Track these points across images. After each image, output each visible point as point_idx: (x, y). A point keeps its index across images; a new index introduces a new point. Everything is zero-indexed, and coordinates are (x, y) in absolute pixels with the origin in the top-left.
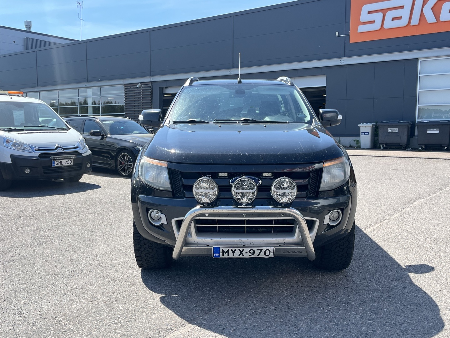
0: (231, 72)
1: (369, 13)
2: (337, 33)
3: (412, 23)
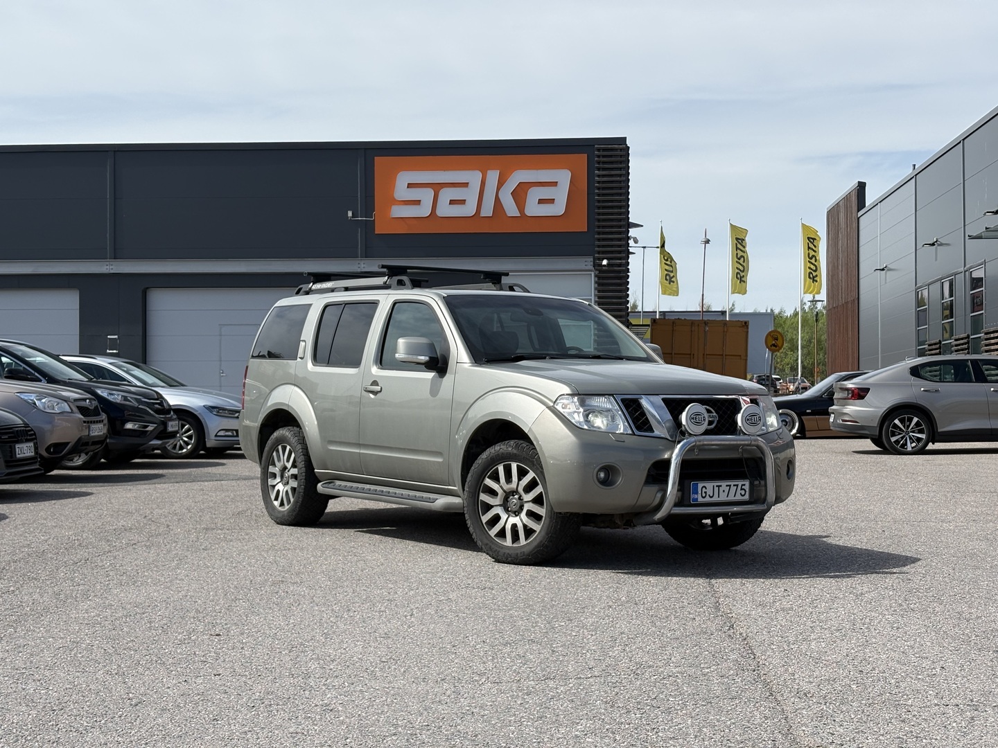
0: (111, 267)
1: (410, 186)
2: (350, 214)
3: (483, 214)
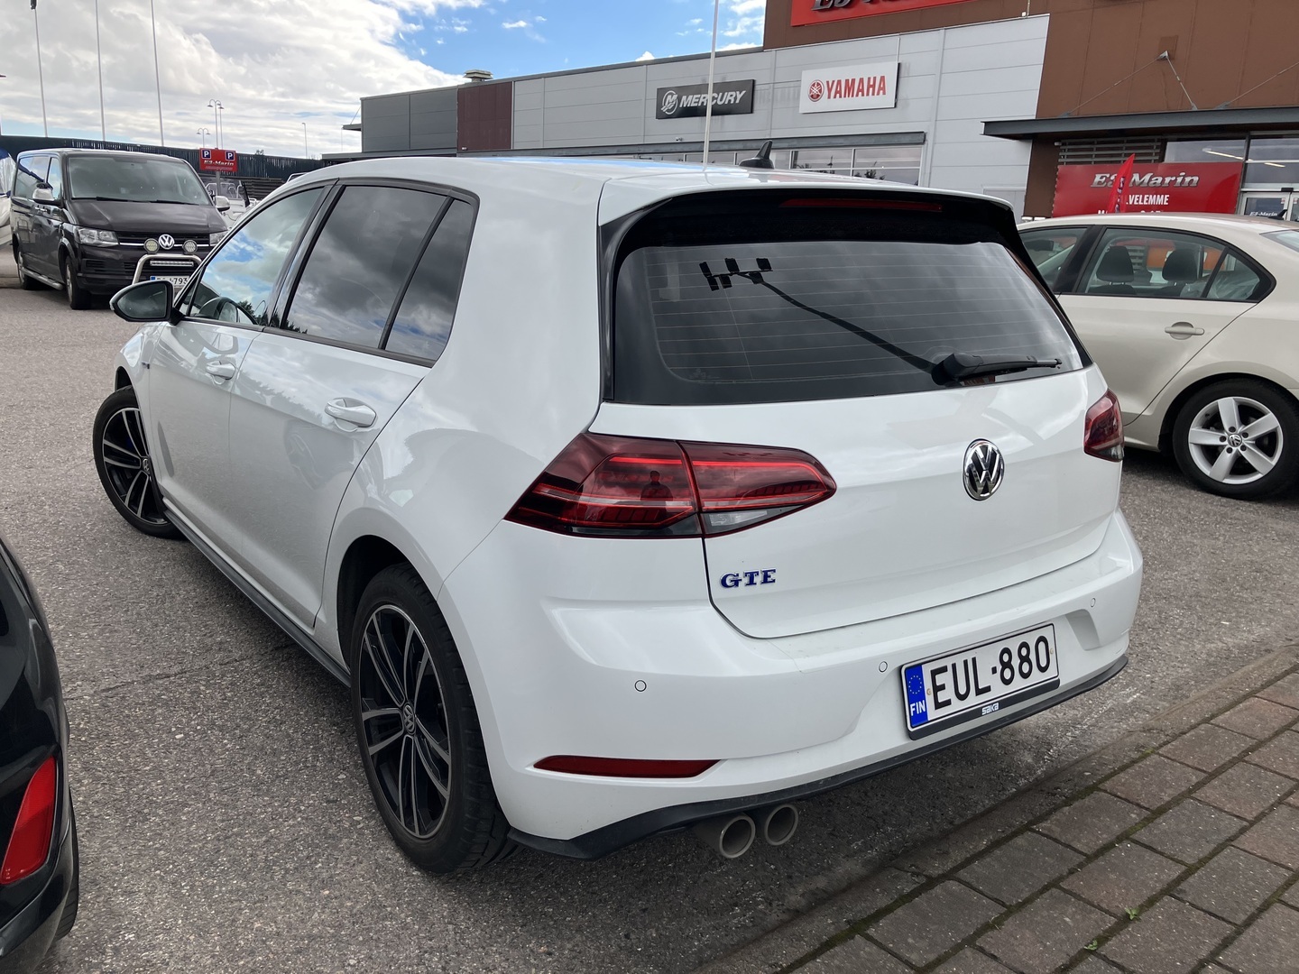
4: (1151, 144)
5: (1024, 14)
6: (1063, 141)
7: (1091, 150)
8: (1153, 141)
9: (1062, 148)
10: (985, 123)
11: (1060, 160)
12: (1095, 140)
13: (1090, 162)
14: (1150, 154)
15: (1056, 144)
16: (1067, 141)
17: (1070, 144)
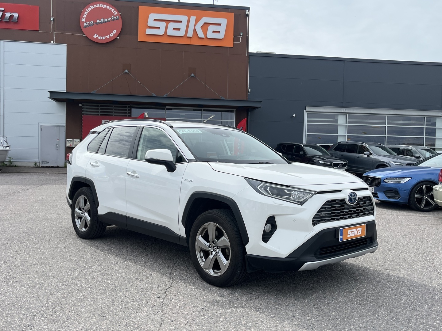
4: (127, 108)
5: (52, 42)
6: (83, 104)
7: (98, 109)
8: (126, 107)
9: (83, 107)
10: (50, 92)
11: (82, 113)
12: (99, 105)
13: (98, 115)
14: (126, 113)
15: (80, 105)
16: (85, 104)
17: (86, 105)
